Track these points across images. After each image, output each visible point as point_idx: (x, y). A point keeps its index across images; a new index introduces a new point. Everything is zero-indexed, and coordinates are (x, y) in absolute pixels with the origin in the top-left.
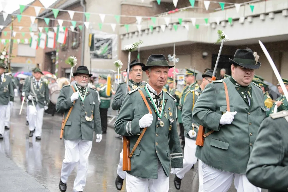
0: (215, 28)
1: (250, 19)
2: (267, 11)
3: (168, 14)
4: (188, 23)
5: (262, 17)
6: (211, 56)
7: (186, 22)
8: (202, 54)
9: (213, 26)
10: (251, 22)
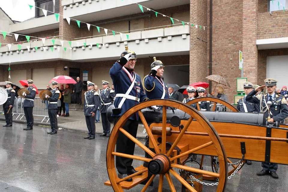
0: (75, 51)
1: (107, 45)
2: (122, 40)
3: (37, 40)
4: (58, 46)
5: (118, 44)
6: (69, 69)
7: (57, 45)
8: (64, 67)
9: (75, 49)
10: (107, 47)
